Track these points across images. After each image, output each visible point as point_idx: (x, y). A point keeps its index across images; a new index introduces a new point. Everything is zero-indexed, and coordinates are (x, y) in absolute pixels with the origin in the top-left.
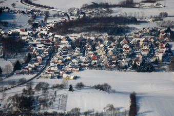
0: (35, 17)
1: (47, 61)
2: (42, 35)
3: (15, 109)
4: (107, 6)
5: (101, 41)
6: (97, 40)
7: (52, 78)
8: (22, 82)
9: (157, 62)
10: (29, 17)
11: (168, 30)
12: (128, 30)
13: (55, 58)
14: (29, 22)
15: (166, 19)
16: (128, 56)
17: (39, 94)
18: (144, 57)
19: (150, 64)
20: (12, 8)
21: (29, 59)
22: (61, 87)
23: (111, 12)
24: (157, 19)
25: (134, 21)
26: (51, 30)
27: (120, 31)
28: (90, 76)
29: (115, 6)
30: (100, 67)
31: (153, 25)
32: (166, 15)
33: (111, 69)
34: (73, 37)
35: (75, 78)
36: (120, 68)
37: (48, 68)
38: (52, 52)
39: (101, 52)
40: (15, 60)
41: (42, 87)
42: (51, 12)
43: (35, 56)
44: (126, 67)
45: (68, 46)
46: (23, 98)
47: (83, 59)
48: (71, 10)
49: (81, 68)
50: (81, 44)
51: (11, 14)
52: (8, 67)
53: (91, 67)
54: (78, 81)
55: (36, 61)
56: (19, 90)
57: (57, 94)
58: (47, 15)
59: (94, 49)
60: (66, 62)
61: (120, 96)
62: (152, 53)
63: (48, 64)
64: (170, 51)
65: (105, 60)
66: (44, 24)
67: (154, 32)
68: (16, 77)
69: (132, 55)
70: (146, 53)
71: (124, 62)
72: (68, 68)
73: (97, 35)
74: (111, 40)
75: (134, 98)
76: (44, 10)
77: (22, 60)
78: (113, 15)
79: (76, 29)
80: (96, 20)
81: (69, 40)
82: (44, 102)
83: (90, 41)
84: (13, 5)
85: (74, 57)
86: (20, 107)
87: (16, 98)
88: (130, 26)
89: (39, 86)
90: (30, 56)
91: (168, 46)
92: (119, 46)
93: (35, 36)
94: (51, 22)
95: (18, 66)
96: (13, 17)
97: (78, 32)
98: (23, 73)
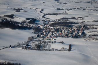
0: (45, 22)
1: (47, 35)
2: (47, 27)
3: (35, 48)
6: (63, 29)
7: (48, 39)
8: (39, 40)
9: (79, 35)
11: (84, 26)
12: (72, 26)
13: (49, 34)
14: (44, 23)
15: (84, 23)
16: (71, 34)
17: (43, 44)
18: (76, 34)
19: (77, 36)
20: (39, 19)
21: (42, 34)
22: (50, 42)
23: (68, 20)
24: (82, 23)
25: (75, 23)
26: (50, 25)
27: (70, 26)
28: (59, 39)
29: (70, 19)
30: (62, 37)
31: (80, 25)
32: (84, 22)
33: (65, 37)
34: (56, 28)
35: (55, 40)
36: (68, 37)
37: (47, 37)
38: (49, 32)
39: (63, 32)
40: (37, 34)
42: (51, 20)
43: (44, 33)
44: (70, 37)
46: (38, 45)
47: (58, 34)
48: (56, 20)
49: (57, 37)
50: (57, 30)
51: (38, 21)
52: (35, 36)
53: (60, 36)
55: (44, 34)
56: (37, 43)
57: (48, 44)
58: (49, 21)
59: (61, 31)
60: (52, 35)
61: (66, 45)
62: (78, 33)
64: (84, 32)
65: (64, 35)
66: (48, 24)
67: (80, 27)
68: (37, 39)
71: (69, 35)
72: (53, 37)
73: (63, 27)
74: (67, 29)
75: (70, 46)
76: (48, 20)
77: (40, 34)
80: (63, 23)
81: (54, 29)
82: (44, 46)
83: (60, 29)
84: (40, 18)
85: (55, 34)
86: (37, 47)
87: (36, 45)
88: (73, 25)
89: (43, 42)
91: (83, 31)
92: (69, 31)
93: (45, 27)
94: (50, 23)
95: (38, 36)
96: (39, 22)
97: (57, 26)
98: (39, 38)
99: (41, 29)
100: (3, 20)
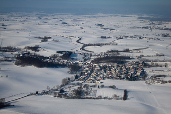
0: (85, 56)
1: (89, 75)
2: (88, 64)
3: (74, 95)
4: (117, 51)
5: (114, 67)
6: (112, 66)
7: (91, 82)
8: (78, 84)
9: (137, 76)
10: (83, 56)
11: (143, 63)
12: (126, 62)
13: (93, 74)
14: (83, 58)
15: (143, 58)
16: (125, 73)
17: (84, 89)
18: (132, 74)
19: (134, 77)
20: (76, 52)
21: (82, 74)
22: (94, 86)
23: (119, 54)
24: (139, 57)
25: (129, 58)
26: (92, 61)
27: (122, 63)
28: (108, 82)
29: (121, 52)
30: (112, 78)
31: (137, 60)
32: (143, 56)
33: (117, 79)
34: (102, 65)
35: (101, 83)
36: (121, 79)
37: (89, 78)
38: (92, 71)
39: (113, 71)
40: (75, 75)
41: (86, 86)
42: (93, 54)
43: (84, 73)
44: (124, 78)
45: (99, 69)
46: (78, 91)
47: (105, 74)
48: (102, 53)
49: (104, 78)
50: (104, 68)
51: (75, 54)
52: (72, 77)
53: (108, 78)
54: (102, 84)
55: (85, 75)
56: (76, 87)
57: (93, 89)
58: (91, 55)
59: (110, 70)
60: (97, 76)
61: (120, 91)
62: (135, 72)
63: (90, 76)
64: (143, 72)
65: (115, 75)
66: (89, 59)
67: (137, 63)
68: (76, 82)
69: (127, 73)
70: (133, 72)
71: (123, 76)
72: (98, 78)
73: (112, 64)
74: (118, 66)
75: (126, 92)
76: (90, 53)
77: (79, 75)
78: (120, 55)
79: (103, 61)
80: (112, 57)
81: (100, 66)
82: (87, 93)
83: (109, 67)
84: (77, 51)
85: (101, 74)
86: (76, 94)
87: (75, 91)
88: (127, 60)
89: (85, 86)
90: (82, 73)
91: (143, 69)
92: (121, 69)
93: (85, 64)
94: (92, 58)
95: (77, 77)
96: (76, 56)
97: (104, 63)
98: (79, 80)
99: (81, 67)
100: (24, 54)
